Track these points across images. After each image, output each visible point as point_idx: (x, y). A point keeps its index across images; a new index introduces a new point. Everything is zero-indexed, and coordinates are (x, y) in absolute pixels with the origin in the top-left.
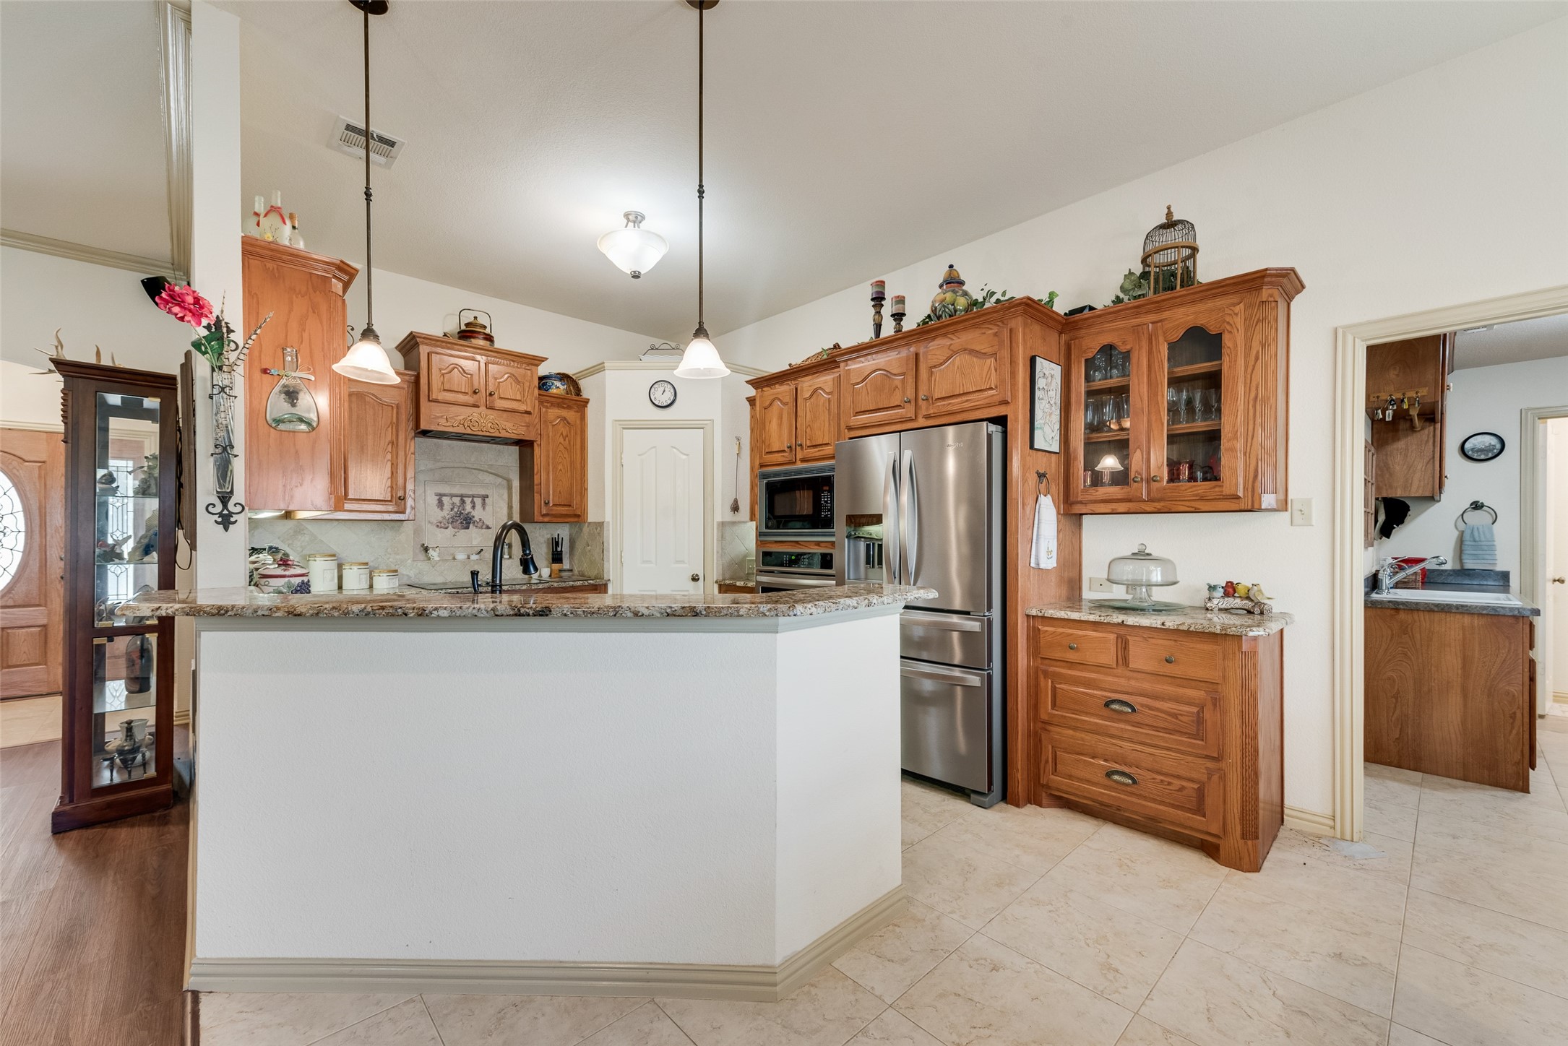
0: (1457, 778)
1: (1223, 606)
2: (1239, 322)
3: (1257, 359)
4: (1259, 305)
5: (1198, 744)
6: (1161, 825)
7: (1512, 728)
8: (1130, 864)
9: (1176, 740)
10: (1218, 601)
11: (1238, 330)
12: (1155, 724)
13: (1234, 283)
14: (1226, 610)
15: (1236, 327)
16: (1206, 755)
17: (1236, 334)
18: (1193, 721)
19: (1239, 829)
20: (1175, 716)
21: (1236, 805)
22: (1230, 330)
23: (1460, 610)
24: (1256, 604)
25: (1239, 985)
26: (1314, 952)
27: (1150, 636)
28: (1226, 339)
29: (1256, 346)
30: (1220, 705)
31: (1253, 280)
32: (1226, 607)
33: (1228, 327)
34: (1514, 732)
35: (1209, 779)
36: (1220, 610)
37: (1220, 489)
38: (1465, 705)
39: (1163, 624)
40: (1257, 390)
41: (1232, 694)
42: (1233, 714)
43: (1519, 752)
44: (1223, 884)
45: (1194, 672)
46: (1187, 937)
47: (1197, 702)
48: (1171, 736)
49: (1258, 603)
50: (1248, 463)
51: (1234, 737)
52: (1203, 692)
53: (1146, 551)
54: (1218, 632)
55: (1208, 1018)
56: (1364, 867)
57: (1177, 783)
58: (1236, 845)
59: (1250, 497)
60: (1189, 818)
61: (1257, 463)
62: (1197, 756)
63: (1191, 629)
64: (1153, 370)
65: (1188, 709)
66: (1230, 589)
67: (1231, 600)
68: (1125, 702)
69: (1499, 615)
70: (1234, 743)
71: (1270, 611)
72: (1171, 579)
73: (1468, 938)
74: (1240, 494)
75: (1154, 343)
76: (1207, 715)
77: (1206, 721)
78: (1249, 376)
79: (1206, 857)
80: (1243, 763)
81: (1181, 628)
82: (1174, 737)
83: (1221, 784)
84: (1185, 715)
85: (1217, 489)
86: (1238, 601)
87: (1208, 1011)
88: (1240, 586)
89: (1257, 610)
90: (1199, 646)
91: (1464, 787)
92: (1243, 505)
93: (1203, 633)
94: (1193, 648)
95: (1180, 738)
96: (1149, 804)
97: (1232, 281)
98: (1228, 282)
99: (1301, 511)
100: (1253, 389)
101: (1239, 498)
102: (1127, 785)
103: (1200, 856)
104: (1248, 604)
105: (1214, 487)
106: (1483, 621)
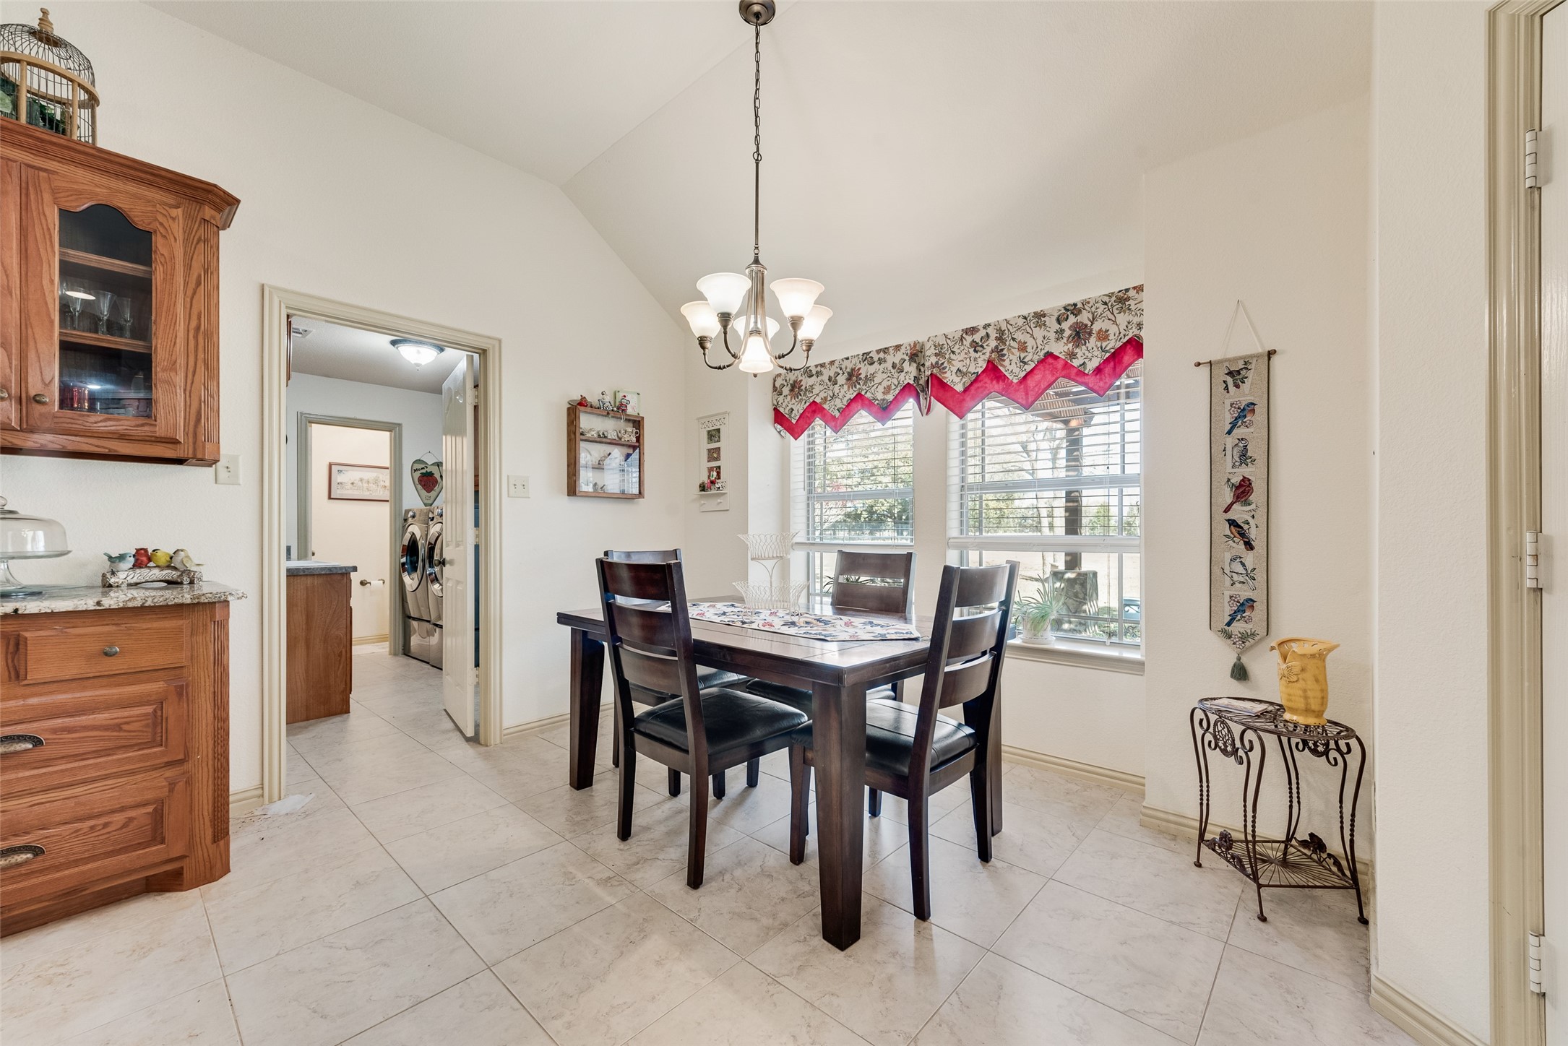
0: (301, 721)
1: (135, 580)
2: (178, 229)
3: (198, 284)
4: (200, 223)
5: (155, 753)
6: (88, 892)
7: (340, 663)
8: (61, 970)
9: (118, 760)
10: (125, 574)
11: (176, 239)
12: (81, 751)
13: (171, 179)
14: (137, 584)
15: (172, 233)
16: (168, 762)
17: (173, 243)
18: (147, 726)
19: (210, 833)
20: (118, 727)
21: (205, 807)
22: (164, 234)
23: (306, 573)
24: (183, 572)
25: (316, 969)
26: (340, 896)
27: (68, 625)
28: (158, 242)
29: (197, 269)
30: (187, 692)
31: (197, 188)
32: (138, 581)
33: (162, 230)
34: (341, 667)
35: (171, 791)
36: (130, 585)
37: (151, 429)
38: (308, 655)
39: (98, 603)
40: (199, 318)
41: (202, 676)
42: (203, 699)
43: (344, 683)
44: (207, 905)
45: (145, 662)
46: (224, 977)
47: (153, 698)
48: (110, 758)
49: (187, 572)
50: (188, 403)
51: (204, 727)
52: (162, 683)
53: (6, 508)
54: (189, 601)
55: (322, 1017)
56: (307, 813)
57: (119, 818)
58: (206, 855)
59: (191, 444)
60: (138, 857)
61: (200, 405)
62: (154, 768)
63: (147, 605)
64: (31, 238)
65: (138, 712)
66: (143, 558)
67: (145, 571)
68: (22, 736)
69: (333, 574)
70: (204, 733)
71: (200, 580)
72: (60, 549)
73: (409, 816)
74: (180, 437)
75: (32, 197)
76: (170, 710)
77: (167, 719)
78: (189, 300)
79: (160, 895)
80: (215, 753)
81: (130, 605)
82: (115, 757)
83: (188, 789)
84: (133, 722)
85: (146, 428)
86: (156, 571)
87: (315, 1012)
88: (159, 554)
89: (186, 580)
90: (156, 625)
91: (311, 725)
92: (182, 451)
93: (167, 606)
94: (147, 629)
95: (124, 756)
96: (66, 872)
97: (169, 175)
98: (163, 173)
99: (227, 467)
100: (194, 317)
101: (176, 442)
102: (26, 862)
103: (152, 899)
104: (168, 574)
105: (143, 425)
106: (317, 581)
